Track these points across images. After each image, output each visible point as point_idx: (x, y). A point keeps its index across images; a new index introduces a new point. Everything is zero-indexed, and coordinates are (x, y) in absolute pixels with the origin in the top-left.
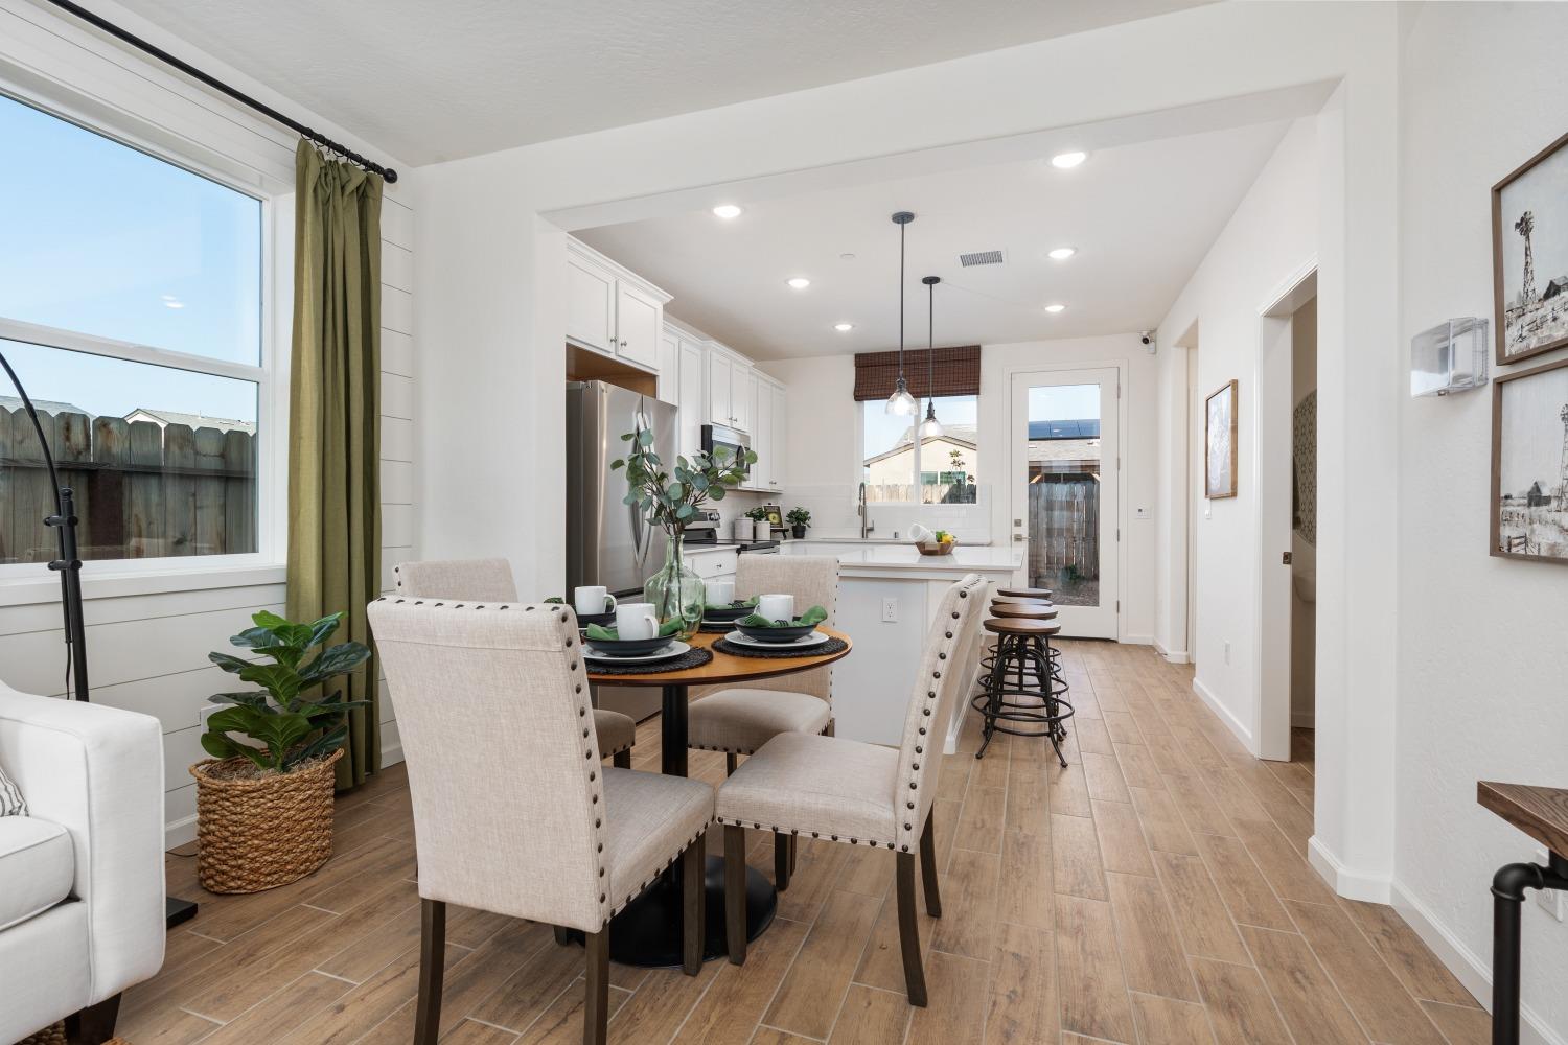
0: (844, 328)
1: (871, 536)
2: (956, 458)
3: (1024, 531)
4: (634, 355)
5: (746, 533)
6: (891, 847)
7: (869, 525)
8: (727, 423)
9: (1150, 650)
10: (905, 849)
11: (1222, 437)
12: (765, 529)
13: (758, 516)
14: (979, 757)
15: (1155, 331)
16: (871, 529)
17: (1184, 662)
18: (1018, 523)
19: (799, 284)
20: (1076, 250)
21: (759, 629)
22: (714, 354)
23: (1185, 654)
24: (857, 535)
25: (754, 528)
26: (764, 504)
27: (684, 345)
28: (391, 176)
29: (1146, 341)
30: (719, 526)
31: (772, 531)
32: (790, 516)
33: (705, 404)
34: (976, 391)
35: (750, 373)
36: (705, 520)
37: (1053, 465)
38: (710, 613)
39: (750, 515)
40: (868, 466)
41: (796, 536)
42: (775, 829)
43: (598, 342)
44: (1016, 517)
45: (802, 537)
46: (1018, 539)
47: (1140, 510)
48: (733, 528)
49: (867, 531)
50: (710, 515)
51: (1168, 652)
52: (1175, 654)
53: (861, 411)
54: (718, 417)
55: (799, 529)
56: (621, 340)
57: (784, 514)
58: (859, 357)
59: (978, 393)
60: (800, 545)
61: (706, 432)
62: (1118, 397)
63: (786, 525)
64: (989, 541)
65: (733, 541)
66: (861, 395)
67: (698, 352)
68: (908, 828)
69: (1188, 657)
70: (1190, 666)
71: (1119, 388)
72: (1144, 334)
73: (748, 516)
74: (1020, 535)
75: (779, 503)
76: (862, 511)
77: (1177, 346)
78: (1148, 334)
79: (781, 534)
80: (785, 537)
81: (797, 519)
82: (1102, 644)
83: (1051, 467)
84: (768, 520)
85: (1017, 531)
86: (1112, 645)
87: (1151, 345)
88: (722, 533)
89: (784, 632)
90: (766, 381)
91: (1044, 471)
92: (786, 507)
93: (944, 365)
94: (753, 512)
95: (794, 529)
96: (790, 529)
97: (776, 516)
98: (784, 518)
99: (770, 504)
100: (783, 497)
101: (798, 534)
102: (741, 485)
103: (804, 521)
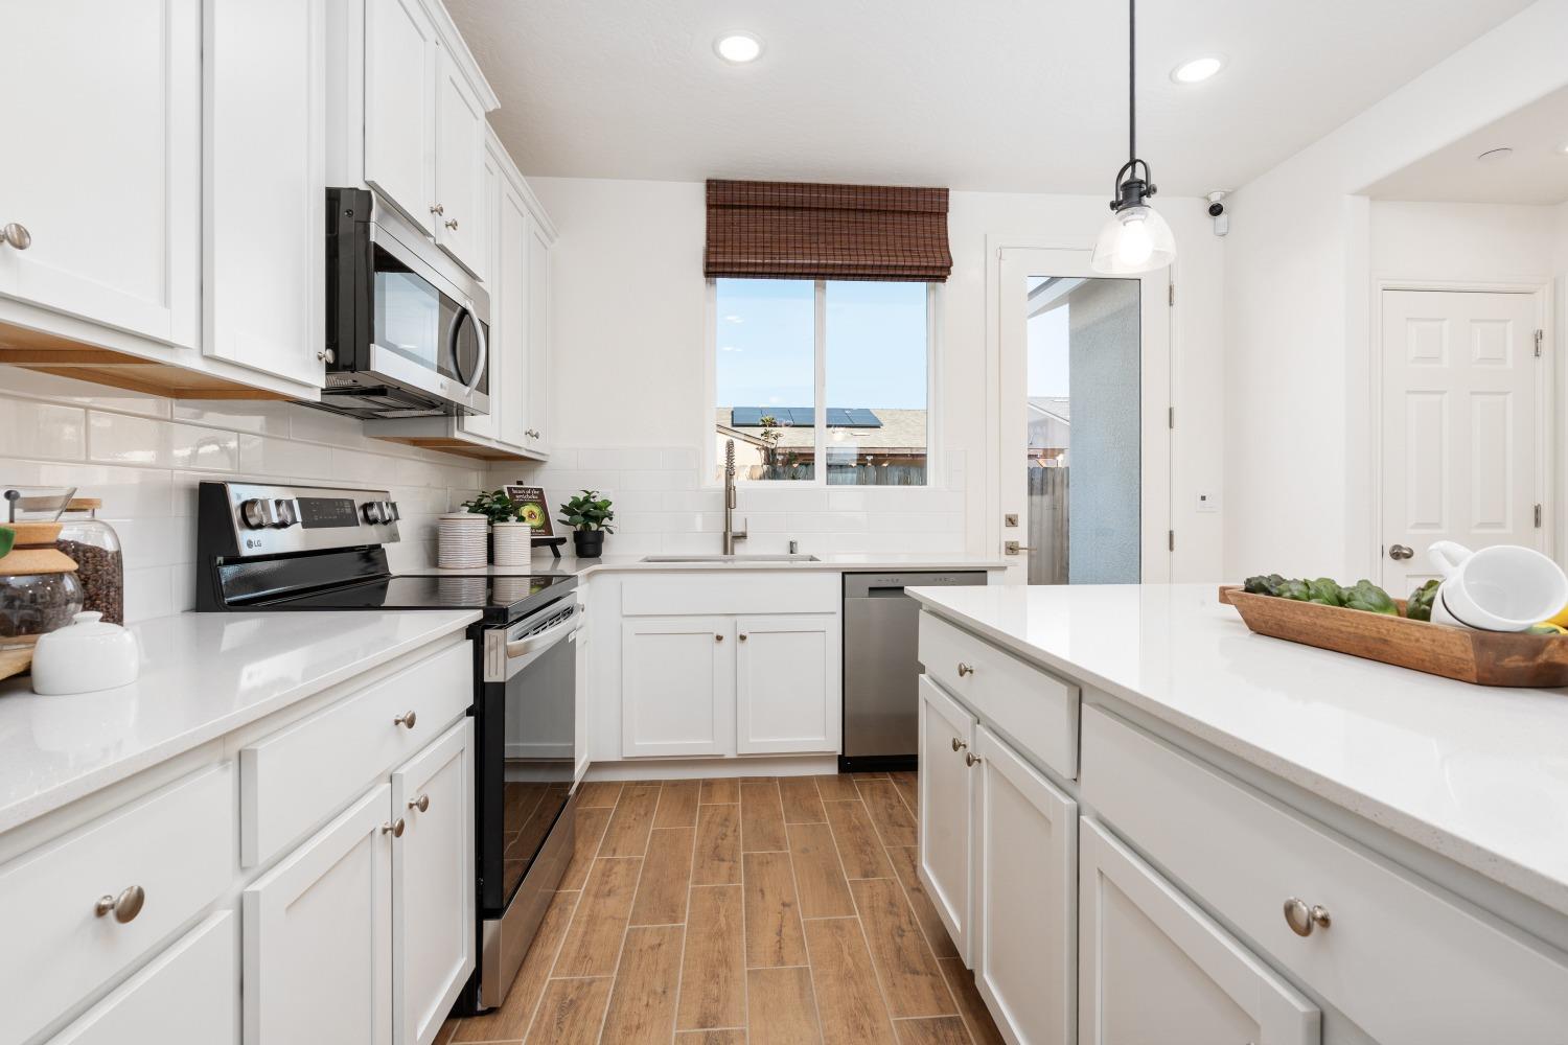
1: (740, 549)
3: (1023, 535)
5: (467, 552)
7: (737, 528)
13: (498, 510)
18: (1012, 522)
24: (717, 551)
26: (508, 480)
29: (1215, 209)
30: (394, 537)
32: (566, 510)
34: (943, 272)
36: (350, 521)
39: (477, 508)
41: (581, 554)
45: (596, 553)
46: (1012, 549)
48: (434, 543)
49: (732, 539)
50: (366, 507)
55: (590, 538)
58: (713, 186)
59: (947, 278)
60: (592, 573)
63: (558, 531)
66: (715, 264)
71: (1171, 289)
72: (1215, 199)
73: (473, 510)
75: (544, 480)
78: (1223, 198)
79: (547, 550)
80: (557, 557)
81: (586, 515)
84: (521, 519)
85: (1010, 534)
88: (403, 559)
92: (559, 490)
93: (890, 219)
94: (485, 500)
95: (578, 536)
96: (570, 537)
97: (536, 510)
98: (555, 514)
99: (520, 483)
100: (546, 466)
101: (590, 550)
102: (460, 427)
103: (598, 520)
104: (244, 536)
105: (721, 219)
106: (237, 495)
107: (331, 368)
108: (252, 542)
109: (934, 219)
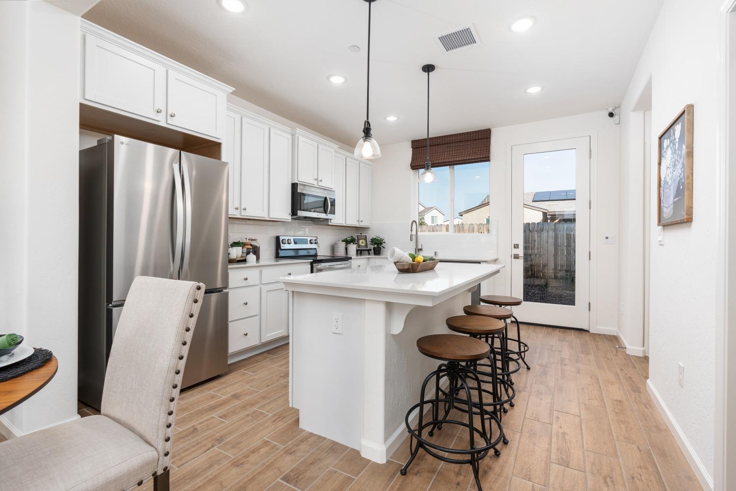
0: (393, 118)
3: (520, 252)
7: (420, 247)
8: (314, 182)
9: (613, 339)
11: (675, 166)
12: (354, 249)
13: (350, 241)
14: (404, 472)
15: (619, 107)
16: (421, 250)
17: (641, 355)
18: (516, 247)
19: (338, 80)
22: (300, 137)
23: (642, 349)
25: (346, 249)
26: (355, 234)
27: (274, 131)
29: (611, 115)
30: (320, 247)
31: (358, 251)
32: (372, 241)
33: (294, 169)
34: (487, 159)
35: (335, 152)
37: (565, 213)
39: (343, 241)
40: (462, 215)
43: (145, 114)
44: (516, 243)
45: (379, 254)
46: (516, 257)
47: (607, 238)
48: (332, 248)
49: (418, 251)
50: (311, 240)
51: (627, 346)
52: (633, 348)
53: (417, 176)
54: (305, 178)
55: (378, 249)
57: (369, 239)
58: (413, 142)
59: (489, 160)
60: (378, 259)
61: (295, 187)
62: (591, 157)
63: (370, 247)
66: (416, 165)
67: (288, 136)
69: (644, 351)
70: (646, 359)
71: (590, 151)
72: (610, 110)
74: (518, 255)
75: (367, 233)
76: (415, 238)
77: (634, 111)
78: (613, 110)
79: (367, 252)
80: (366, 255)
81: (377, 243)
82: (577, 332)
83: (563, 215)
84: (357, 243)
85: (516, 251)
86: (584, 334)
87: (616, 118)
88: (321, 252)
91: (560, 218)
93: (467, 143)
94: (348, 239)
95: (374, 249)
96: (372, 249)
97: (364, 241)
98: (369, 243)
99: (361, 234)
100: (370, 229)
101: (377, 252)
102: (331, 222)
103: (381, 244)
104: (282, 245)
105: (416, 152)
106: (281, 238)
107: (292, 216)
108: (283, 246)
109: (486, 140)
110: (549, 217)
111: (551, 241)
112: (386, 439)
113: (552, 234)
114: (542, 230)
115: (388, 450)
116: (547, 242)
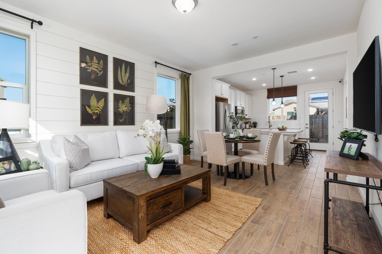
0: (264, 85)
2: (295, 109)
3: (308, 126)
4: (225, 96)
5: (244, 127)
6: (263, 165)
7: (271, 125)
8: (240, 105)
10: (265, 165)
12: (248, 126)
13: (246, 123)
15: (343, 79)
16: (271, 126)
18: (307, 124)
19: (254, 79)
20: (313, 69)
21: (248, 138)
22: (237, 92)
24: (268, 127)
25: (245, 126)
26: (247, 121)
27: (232, 92)
28: (190, 74)
29: (340, 82)
31: (249, 126)
32: (253, 123)
33: (236, 102)
34: (296, 95)
35: (244, 95)
38: (241, 137)
39: (244, 123)
41: (254, 127)
42: (251, 163)
43: (219, 95)
44: (307, 123)
45: (256, 127)
46: (307, 128)
47: (339, 121)
53: (269, 101)
54: (238, 104)
56: (223, 94)
58: (268, 90)
60: (255, 129)
61: (236, 107)
62: (333, 95)
63: (252, 125)
64: (299, 128)
65: (241, 128)
66: (269, 97)
67: (234, 92)
68: (265, 163)
71: (333, 93)
72: (340, 80)
74: (308, 127)
75: (251, 120)
76: (269, 122)
80: (252, 128)
81: (255, 124)
84: (248, 124)
87: (342, 83)
88: (239, 127)
89: (251, 138)
90: (248, 96)
92: (252, 121)
93: (288, 90)
95: (254, 126)
97: (250, 123)
99: (249, 121)
103: (256, 124)
105: (269, 93)
109: (295, 89)
110: (320, 111)
111: (321, 122)
112: (284, 161)
113: (321, 119)
114: (316, 118)
115: (284, 163)
116: (319, 123)
